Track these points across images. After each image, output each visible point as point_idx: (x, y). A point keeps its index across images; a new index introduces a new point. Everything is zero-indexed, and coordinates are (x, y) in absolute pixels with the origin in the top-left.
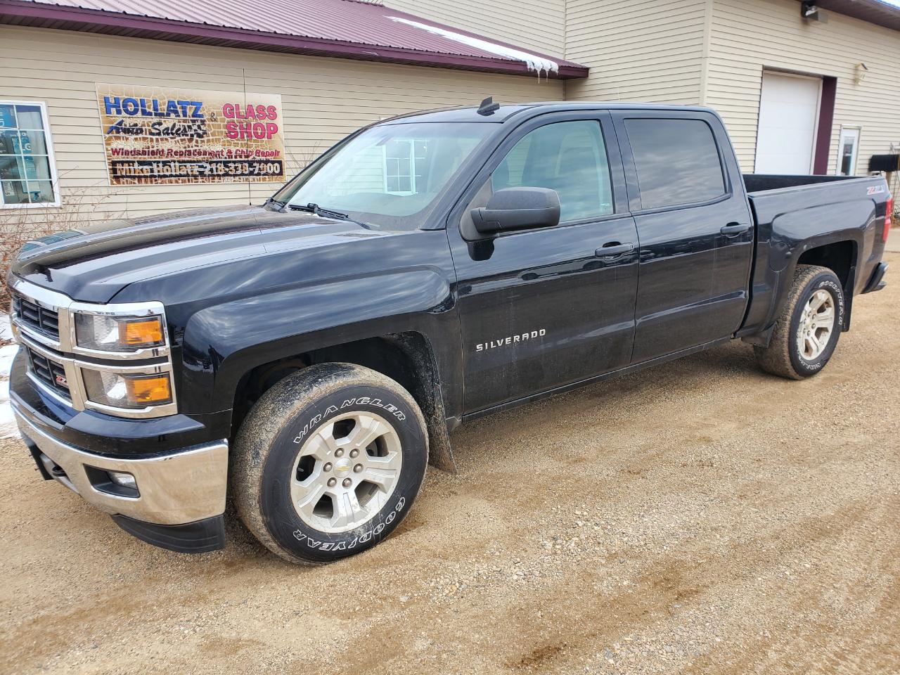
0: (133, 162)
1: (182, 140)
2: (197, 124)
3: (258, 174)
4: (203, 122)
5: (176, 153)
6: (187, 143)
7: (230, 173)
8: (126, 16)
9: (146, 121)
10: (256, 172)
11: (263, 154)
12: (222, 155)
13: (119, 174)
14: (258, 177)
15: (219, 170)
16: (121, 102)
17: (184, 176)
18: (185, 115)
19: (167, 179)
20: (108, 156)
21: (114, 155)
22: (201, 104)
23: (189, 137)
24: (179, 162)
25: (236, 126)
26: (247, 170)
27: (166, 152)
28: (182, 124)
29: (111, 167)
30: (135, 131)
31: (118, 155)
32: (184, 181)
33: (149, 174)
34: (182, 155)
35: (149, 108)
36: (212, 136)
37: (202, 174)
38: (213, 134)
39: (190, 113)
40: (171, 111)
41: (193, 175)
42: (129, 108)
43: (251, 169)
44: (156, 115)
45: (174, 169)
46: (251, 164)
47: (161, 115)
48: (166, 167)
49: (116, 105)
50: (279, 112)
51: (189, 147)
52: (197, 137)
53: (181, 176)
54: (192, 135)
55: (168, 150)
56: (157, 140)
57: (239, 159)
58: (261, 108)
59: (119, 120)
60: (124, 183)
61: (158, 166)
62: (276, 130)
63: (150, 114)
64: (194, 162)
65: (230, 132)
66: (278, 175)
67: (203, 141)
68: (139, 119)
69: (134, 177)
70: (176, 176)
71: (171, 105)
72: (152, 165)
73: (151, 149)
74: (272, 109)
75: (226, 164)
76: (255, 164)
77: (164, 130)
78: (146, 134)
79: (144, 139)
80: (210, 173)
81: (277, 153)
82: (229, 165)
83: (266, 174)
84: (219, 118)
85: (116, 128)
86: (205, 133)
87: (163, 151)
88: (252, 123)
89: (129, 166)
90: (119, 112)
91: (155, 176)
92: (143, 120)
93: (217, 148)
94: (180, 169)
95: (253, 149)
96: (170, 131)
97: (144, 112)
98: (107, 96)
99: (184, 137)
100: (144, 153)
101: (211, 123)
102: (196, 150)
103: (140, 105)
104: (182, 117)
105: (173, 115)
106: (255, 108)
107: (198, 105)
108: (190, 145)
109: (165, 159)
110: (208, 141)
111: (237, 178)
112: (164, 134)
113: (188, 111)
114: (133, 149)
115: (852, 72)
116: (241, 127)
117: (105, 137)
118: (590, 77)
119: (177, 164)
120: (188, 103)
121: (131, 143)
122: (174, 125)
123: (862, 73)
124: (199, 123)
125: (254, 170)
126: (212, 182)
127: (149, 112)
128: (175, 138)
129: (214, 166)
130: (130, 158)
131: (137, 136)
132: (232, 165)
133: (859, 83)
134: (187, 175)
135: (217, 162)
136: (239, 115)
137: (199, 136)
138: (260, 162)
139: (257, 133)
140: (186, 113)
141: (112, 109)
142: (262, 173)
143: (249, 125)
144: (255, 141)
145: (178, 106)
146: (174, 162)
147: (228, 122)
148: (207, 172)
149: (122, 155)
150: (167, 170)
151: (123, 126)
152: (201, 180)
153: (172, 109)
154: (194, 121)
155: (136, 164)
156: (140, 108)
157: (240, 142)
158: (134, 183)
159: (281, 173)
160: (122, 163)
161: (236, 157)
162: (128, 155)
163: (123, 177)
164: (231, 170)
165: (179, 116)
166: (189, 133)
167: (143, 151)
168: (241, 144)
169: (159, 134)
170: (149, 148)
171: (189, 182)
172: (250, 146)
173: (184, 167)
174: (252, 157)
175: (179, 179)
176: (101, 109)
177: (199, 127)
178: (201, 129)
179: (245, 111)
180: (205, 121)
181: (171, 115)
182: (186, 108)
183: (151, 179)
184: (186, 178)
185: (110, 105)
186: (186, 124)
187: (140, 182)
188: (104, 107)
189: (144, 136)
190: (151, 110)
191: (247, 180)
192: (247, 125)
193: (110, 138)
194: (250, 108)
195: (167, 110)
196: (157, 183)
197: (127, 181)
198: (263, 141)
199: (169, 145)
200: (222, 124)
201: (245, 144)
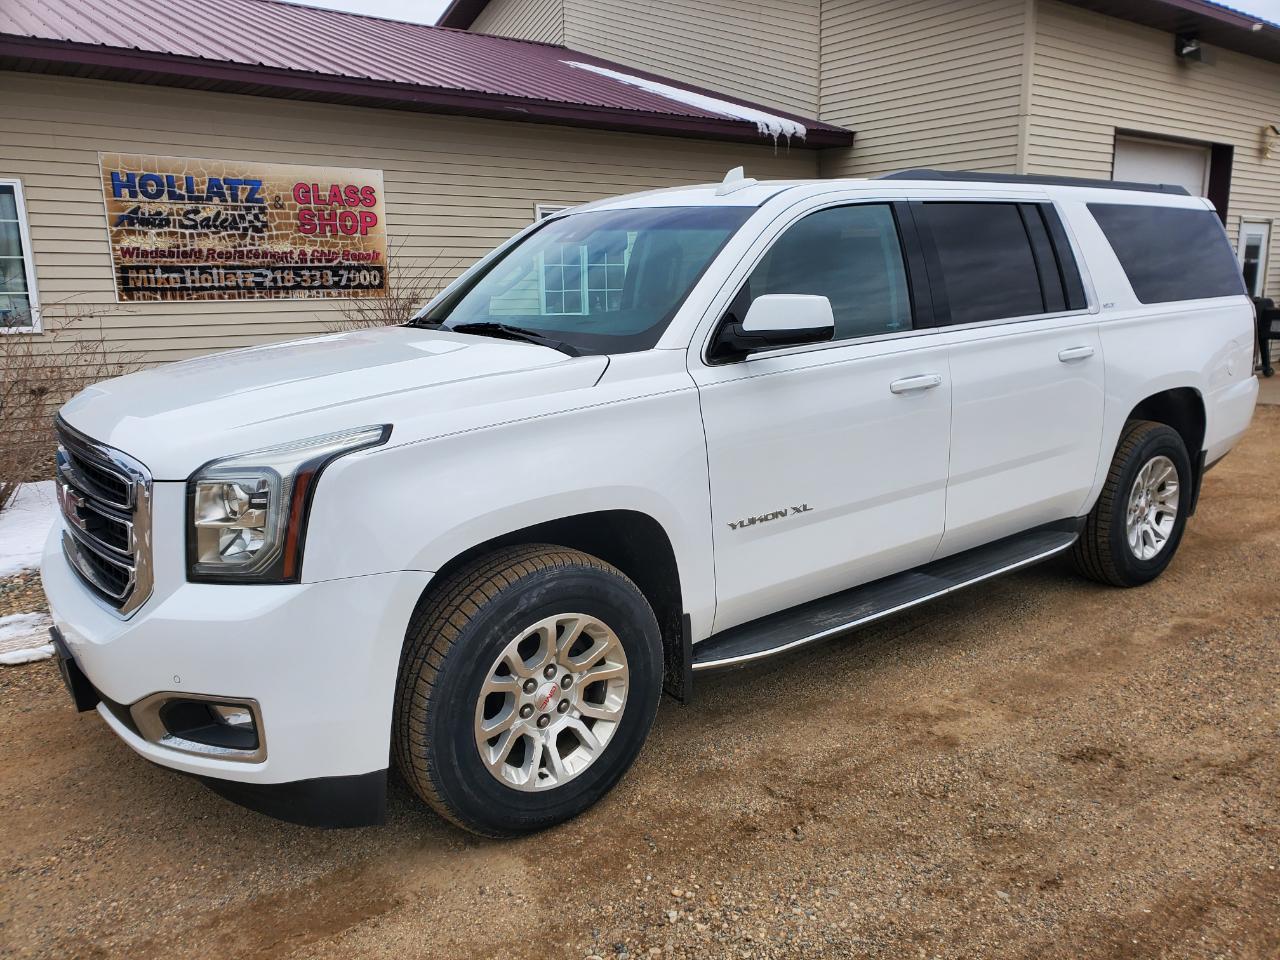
0: (154, 268)
1: (230, 236)
2: (253, 212)
3: (347, 287)
4: (262, 210)
5: (220, 255)
6: (238, 241)
7: (303, 284)
8: (138, 54)
9: (175, 208)
10: (343, 283)
11: (355, 257)
12: (291, 258)
13: (132, 285)
14: (346, 292)
15: (286, 280)
16: (137, 180)
17: (232, 288)
18: (235, 200)
19: (206, 293)
20: (115, 259)
21: (124, 257)
22: (259, 183)
23: (241, 232)
24: (225, 267)
25: (313, 215)
27: (205, 253)
28: (229, 212)
29: (120, 275)
30: (157, 222)
31: (131, 256)
32: (232, 297)
33: (178, 285)
34: (229, 258)
35: (181, 190)
36: (277, 230)
37: (260, 286)
38: (278, 228)
39: (242, 196)
40: (214, 193)
41: (245, 288)
42: (149, 189)
43: (336, 279)
44: (190, 198)
45: (217, 277)
46: (335, 271)
47: (199, 199)
48: (204, 276)
49: (130, 184)
50: (379, 195)
51: (240, 246)
52: (253, 231)
53: (227, 288)
54: (246, 229)
55: (209, 250)
56: (191, 235)
57: (316, 264)
58: (352, 190)
59: (135, 205)
60: (139, 299)
62: (374, 223)
63: (181, 197)
64: (248, 268)
65: (303, 225)
66: (378, 287)
67: (262, 238)
68: (164, 205)
69: (155, 290)
70: (220, 288)
71: (214, 184)
72: (183, 273)
73: (182, 249)
74: (369, 191)
75: (297, 271)
76: (341, 272)
77: (202, 221)
78: (174, 227)
79: (172, 234)
80: (272, 284)
82: (303, 272)
83: (360, 286)
84: (287, 203)
85: (128, 217)
86: (265, 225)
87: (200, 251)
88: (338, 211)
89: (148, 273)
90: (133, 194)
91: (187, 289)
92: (169, 206)
93: (283, 247)
94: (226, 279)
95: (340, 249)
96: (211, 223)
97: (172, 196)
98: (114, 170)
99: (233, 232)
100: (171, 254)
101: (274, 211)
102: (251, 251)
103: (166, 184)
104: (230, 203)
105: (216, 200)
106: (342, 190)
107: (256, 185)
108: (242, 242)
109: (202, 264)
110: (271, 237)
111: (314, 292)
112: (203, 227)
113: (239, 193)
114: (154, 249)
115: (1256, 138)
116: (321, 217)
117: (111, 231)
118: (857, 145)
119: (222, 271)
120: (239, 182)
121: (151, 240)
122: (218, 213)
123: (1272, 140)
124: (257, 211)
125: (340, 280)
126: (276, 297)
127: (180, 194)
128: (219, 233)
129: (278, 274)
130: (150, 262)
131: (160, 230)
132: (306, 273)
133: (1269, 156)
134: (238, 287)
135: (283, 269)
136: (318, 200)
137: (257, 230)
138: (349, 268)
139: (346, 226)
140: (236, 195)
141: (123, 190)
142: (353, 284)
143: (333, 215)
144: (342, 238)
145: (225, 187)
146: (218, 267)
147: (301, 210)
148: (268, 283)
149: (137, 257)
150: (206, 281)
151: (140, 216)
152: (257, 295)
153: (215, 189)
154: (248, 209)
155: (158, 271)
156: (166, 189)
157: (319, 239)
158: (156, 299)
159: (381, 286)
160: (138, 269)
161: (312, 261)
162: (147, 257)
163: (138, 289)
164: (305, 281)
165: (226, 201)
166: (241, 226)
167: (170, 252)
168: (321, 241)
169: (194, 227)
170: (178, 247)
171: (240, 297)
172: (334, 245)
173: (232, 276)
174: (337, 261)
175: (225, 294)
176: (106, 189)
177: (256, 217)
178: (259, 220)
179: (327, 194)
180: (265, 208)
181: (214, 198)
182: (237, 189)
183: (182, 292)
184: (236, 292)
185: (117, 184)
186: (236, 213)
187: (164, 297)
188: (110, 188)
189: (172, 229)
190: (183, 192)
191: (329, 295)
192: (330, 215)
193: (119, 233)
194: (335, 189)
195: (208, 192)
196: (191, 299)
197: (144, 295)
198: (355, 238)
199: (210, 242)
200: (292, 212)
201: (327, 242)
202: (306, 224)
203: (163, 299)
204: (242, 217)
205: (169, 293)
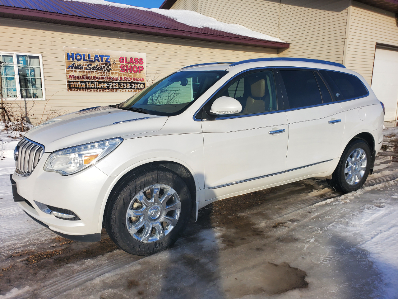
0: (78, 82)
3: (134, 89)
4: (110, 64)
5: (97, 78)
6: (102, 74)
7: (121, 87)
8: (77, 17)
9: (85, 63)
11: (136, 80)
12: (118, 79)
13: (71, 87)
15: (116, 86)
16: (74, 55)
18: (102, 61)
19: (92, 89)
20: (67, 79)
21: (70, 78)
23: (103, 71)
24: (98, 82)
25: (125, 67)
28: (100, 65)
29: (68, 84)
30: (79, 68)
31: (72, 78)
32: (100, 91)
33: (84, 87)
34: (100, 79)
36: (114, 71)
37: (108, 87)
39: (104, 60)
41: (104, 88)
42: (78, 58)
44: (89, 61)
45: (96, 85)
46: (131, 84)
47: (92, 61)
48: (92, 84)
49: (72, 56)
50: (144, 61)
51: (103, 75)
53: (99, 88)
54: (105, 70)
55: (94, 76)
56: (89, 72)
58: (136, 59)
59: (73, 63)
60: (73, 91)
62: (143, 69)
64: (105, 82)
65: (122, 69)
67: (109, 73)
68: (82, 63)
69: (78, 88)
70: (97, 88)
71: (96, 56)
72: (86, 83)
74: (141, 60)
75: (119, 83)
76: (132, 84)
77: (92, 68)
78: (84, 69)
79: (83, 71)
81: (143, 80)
82: (121, 84)
83: (138, 89)
84: (117, 63)
85: (71, 66)
86: (111, 69)
87: (91, 77)
88: (132, 66)
89: (76, 83)
90: (73, 59)
93: (116, 76)
94: (98, 85)
95: (132, 77)
96: (95, 68)
97: (84, 60)
98: (68, 52)
99: (101, 71)
101: (113, 65)
102: (106, 77)
103: (82, 56)
106: (134, 59)
107: (108, 57)
109: (92, 81)
111: (124, 90)
114: (78, 76)
116: (127, 67)
117: (66, 71)
120: (104, 56)
121: (77, 73)
122: (97, 66)
124: (108, 65)
125: (132, 87)
126: (113, 91)
127: (86, 60)
128: (97, 71)
129: (114, 84)
130: (77, 80)
131: (80, 70)
136: (126, 62)
137: (108, 71)
138: (135, 83)
139: (134, 70)
142: (136, 88)
143: (131, 67)
144: (133, 74)
145: (99, 57)
146: (96, 82)
147: (121, 65)
148: (111, 87)
149: (73, 78)
150: (93, 86)
151: (75, 66)
152: (107, 90)
153: (96, 58)
154: (106, 64)
156: (82, 58)
157: (126, 74)
158: (78, 91)
160: (73, 82)
161: (124, 81)
162: (76, 78)
163: (73, 88)
164: (122, 87)
165: (99, 62)
166: (103, 69)
167: (83, 77)
168: (127, 75)
169: (90, 69)
170: (85, 75)
171: (102, 91)
172: (130, 76)
173: (100, 84)
174: (131, 81)
175: (98, 90)
176: (65, 58)
177: (108, 67)
179: (129, 60)
181: (96, 61)
182: (103, 58)
183: (86, 89)
184: (101, 89)
185: (70, 56)
186: (102, 65)
188: (67, 57)
189: (83, 70)
190: (87, 59)
191: (128, 91)
193: (68, 71)
194: (131, 59)
195: (94, 59)
196: (88, 91)
197: (75, 90)
198: (137, 74)
199: (94, 74)
200: (118, 66)
201: (128, 75)
202: (123, 69)
203: (80, 91)
204: (104, 67)
205: (82, 89)
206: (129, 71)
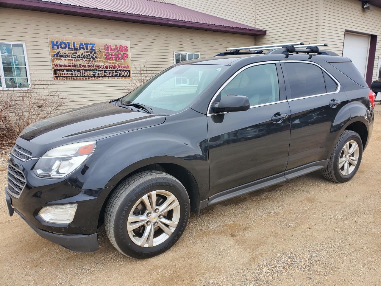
0: (64, 70)
1: (86, 60)
4: (95, 52)
5: (83, 66)
7: (107, 75)
8: (61, 5)
9: (70, 52)
10: (118, 75)
11: (122, 67)
12: (103, 67)
13: (57, 75)
14: (119, 78)
15: (102, 74)
16: (59, 43)
17: (86, 76)
18: (87, 49)
19: (79, 78)
20: (53, 67)
21: (55, 67)
22: (94, 44)
23: (89, 59)
24: (84, 70)
25: (110, 54)
26: (115, 74)
27: (78, 66)
28: (85, 53)
29: (54, 72)
30: (65, 56)
31: (57, 66)
32: (86, 79)
33: (71, 75)
34: (86, 67)
35: (72, 46)
36: (99, 59)
37: (94, 75)
38: (100, 58)
40: (81, 47)
41: (90, 76)
42: (62, 46)
43: (116, 74)
44: (74, 49)
45: (82, 73)
46: (116, 71)
47: (77, 49)
48: (78, 72)
49: (57, 45)
50: (129, 48)
51: (89, 63)
54: (90, 58)
55: (80, 65)
56: (75, 60)
57: (111, 69)
58: (121, 47)
59: (58, 51)
60: (59, 79)
61: (75, 72)
62: (127, 57)
63: (72, 49)
64: (91, 70)
65: (107, 57)
66: (128, 76)
67: (95, 61)
69: (64, 77)
70: (83, 76)
71: (81, 45)
72: (72, 71)
73: (72, 64)
74: (126, 47)
75: (105, 71)
76: (118, 72)
77: (78, 56)
78: (70, 58)
79: (69, 60)
81: (128, 67)
82: (107, 72)
83: (123, 76)
84: (102, 51)
85: (56, 55)
86: (96, 57)
87: (77, 65)
88: (117, 53)
89: (62, 71)
90: (58, 48)
91: (73, 76)
92: (68, 51)
93: (101, 64)
94: (85, 73)
95: (117, 65)
96: (80, 57)
97: (69, 48)
98: (52, 40)
100: (69, 66)
101: (99, 53)
102: (92, 65)
103: (67, 44)
104: (86, 50)
105: (82, 49)
106: (118, 47)
108: (89, 62)
109: (78, 69)
110: (97, 61)
111: (110, 78)
112: (78, 58)
113: (88, 47)
114: (64, 64)
116: (112, 55)
117: (52, 59)
118: (267, 34)
119: (83, 71)
120: (88, 44)
121: (63, 62)
122: (82, 54)
124: (93, 53)
126: (99, 79)
128: (82, 59)
129: (100, 72)
130: (63, 68)
131: (66, 59)
132: (108, 72)
134: (88, 76)
135: (101, 71)
136: (111, 50)
137: (93, 59)
138: (120, 71)
139: (119, 58)
140: (88, 48)
142: (121, 75)
144: (118, 61)
145: (84, 45)
146: (82, 70)
147: (106, 53)
148: (97, 75)
149: (59, 67)
150: (79, 74)
151: (60, 54)
152: (94, 78)
153: (81, 46)
154: (91, 52)
155: (65, 71)
156: (67, 46)
157: (111, 62)
158: (64, 79)
159: (129, 76)
160: (59, 70)
161: (109, 68)
163: (59, 76)
165: (85, 50)
166: (89, 57)
167: (68, 65)
169: (75, 58)
170: (71, 64)
171: (89, 79)
172: (116, 63)
174: (117, 68)
175: (84, 78)
176: (50, 46)
177: (93, 55)
178: (94, 56)
179: (114, 48)
180: (96, 52)
185: (54, 45)
186: (87, 53)
187: (67, 79)
188: (51, 45)
190: (72, 47)
191: (114, 78)
192: (115, 54)
193: (54, 59)
194: (116, 46)
195: (80, 47)
196: (74, 79)
197: (61, 78)
198: (122, 61)
199: (80, 62)
200: (104, 53)
201: (114, 62)
204: (89, 55)
206: (114, 58)
